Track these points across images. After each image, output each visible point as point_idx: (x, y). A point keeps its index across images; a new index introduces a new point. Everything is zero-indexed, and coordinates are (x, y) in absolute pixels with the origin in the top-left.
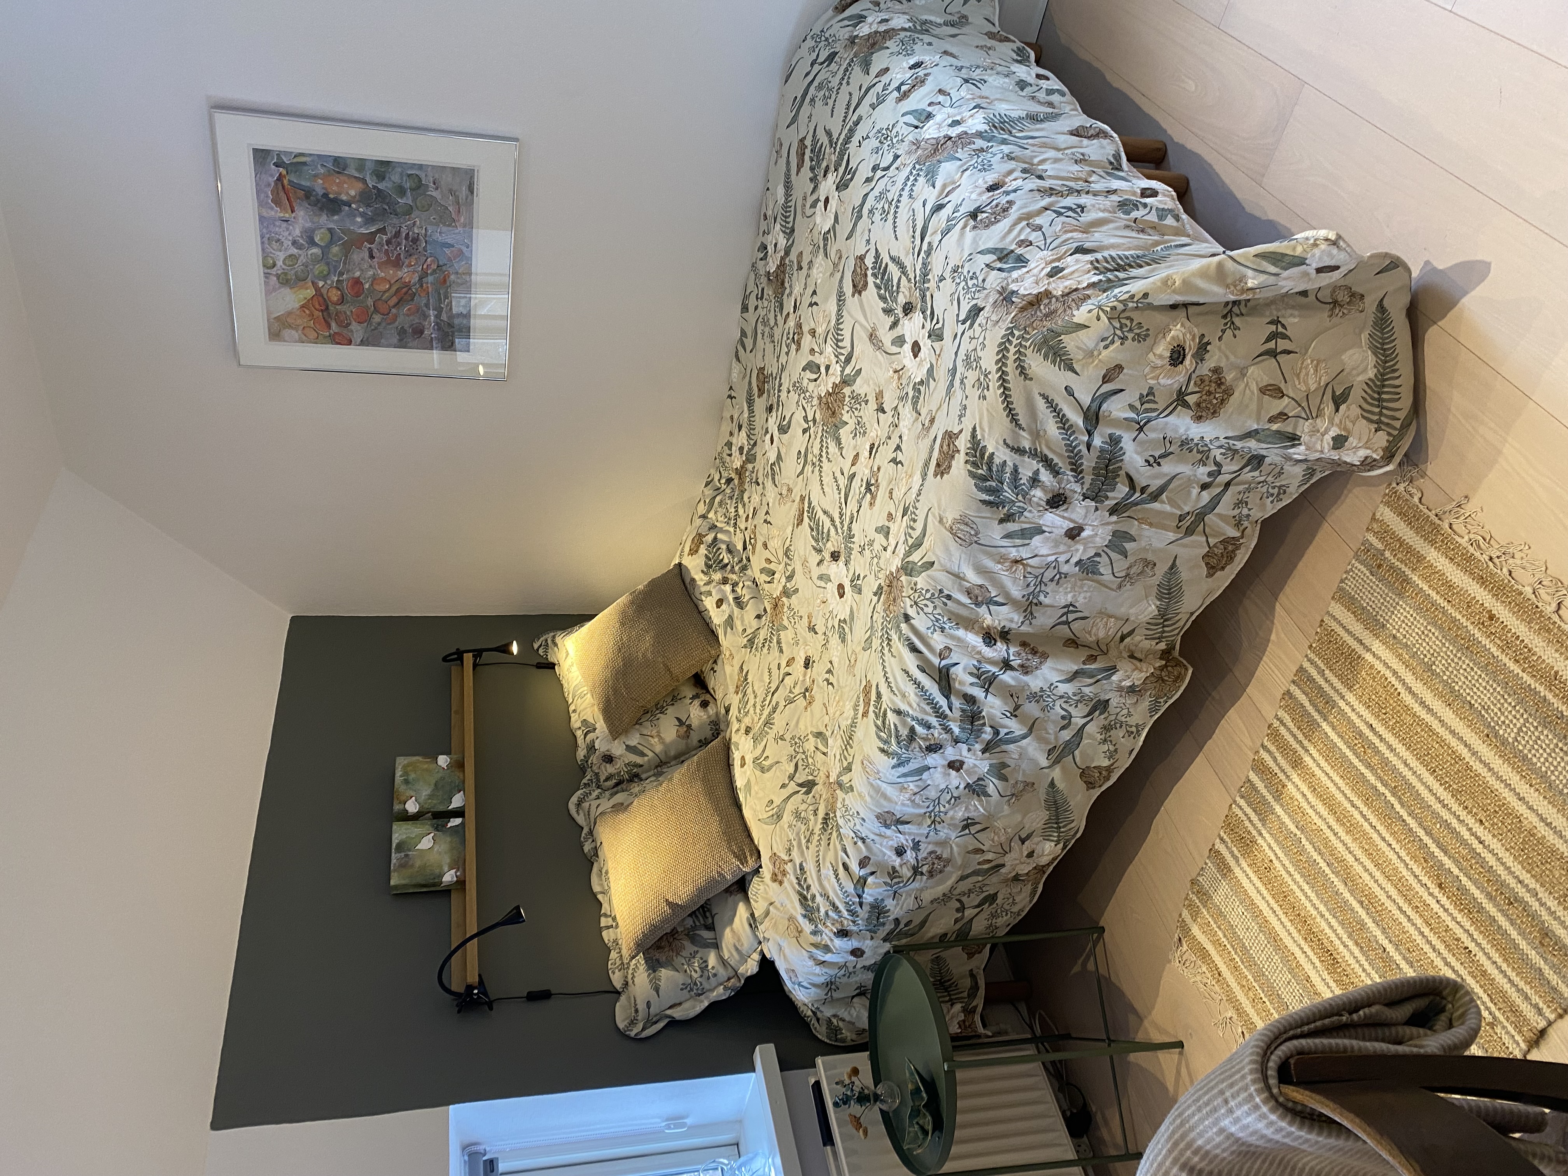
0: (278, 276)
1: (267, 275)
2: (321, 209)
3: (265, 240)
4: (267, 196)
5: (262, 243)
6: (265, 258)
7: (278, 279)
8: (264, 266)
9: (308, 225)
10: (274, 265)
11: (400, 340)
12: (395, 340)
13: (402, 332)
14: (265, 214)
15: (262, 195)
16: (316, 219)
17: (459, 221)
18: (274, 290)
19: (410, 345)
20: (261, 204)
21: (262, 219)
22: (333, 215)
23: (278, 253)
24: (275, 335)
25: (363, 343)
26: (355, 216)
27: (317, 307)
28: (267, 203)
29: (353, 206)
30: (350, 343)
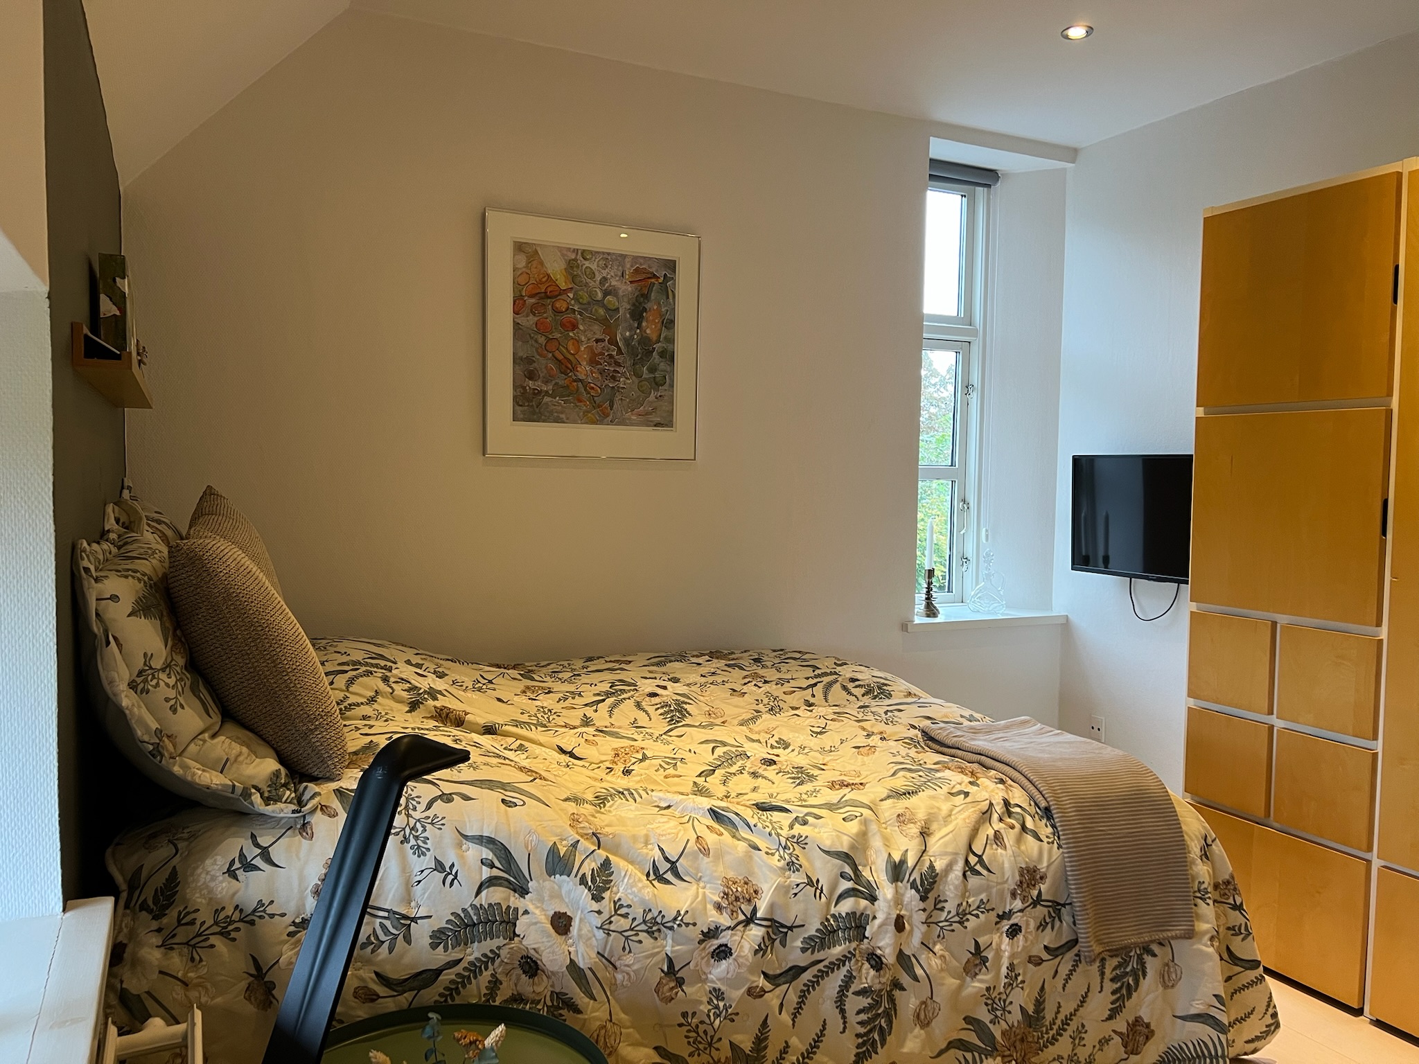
0: (575, 260)
1: (576, 251)
2: (634, 305)
3: (606, 256)
4: (641, 264)
5: (603, 253)
6: (591, 252)
7: (573, 260)
8: (584, 250)
9: (621, 293)
10: (585, 259)
11: (521, 359)
12: (521, 354)
13: (529, 360)
14: (627, 260)
15: (642, 261)
16: (626, 300)
17: (632, 414)
18: (563, 255)
19: (517, 367)
20: (635, 258)
21: (624, 256)
22: (630, 313)
23: (596, 263)
24: (519, 247)
25: (516, 324)
26: (630, 331)
27: (549, 289)
28: (636, 263)
29: (638, 331)
30: (516, 312)
